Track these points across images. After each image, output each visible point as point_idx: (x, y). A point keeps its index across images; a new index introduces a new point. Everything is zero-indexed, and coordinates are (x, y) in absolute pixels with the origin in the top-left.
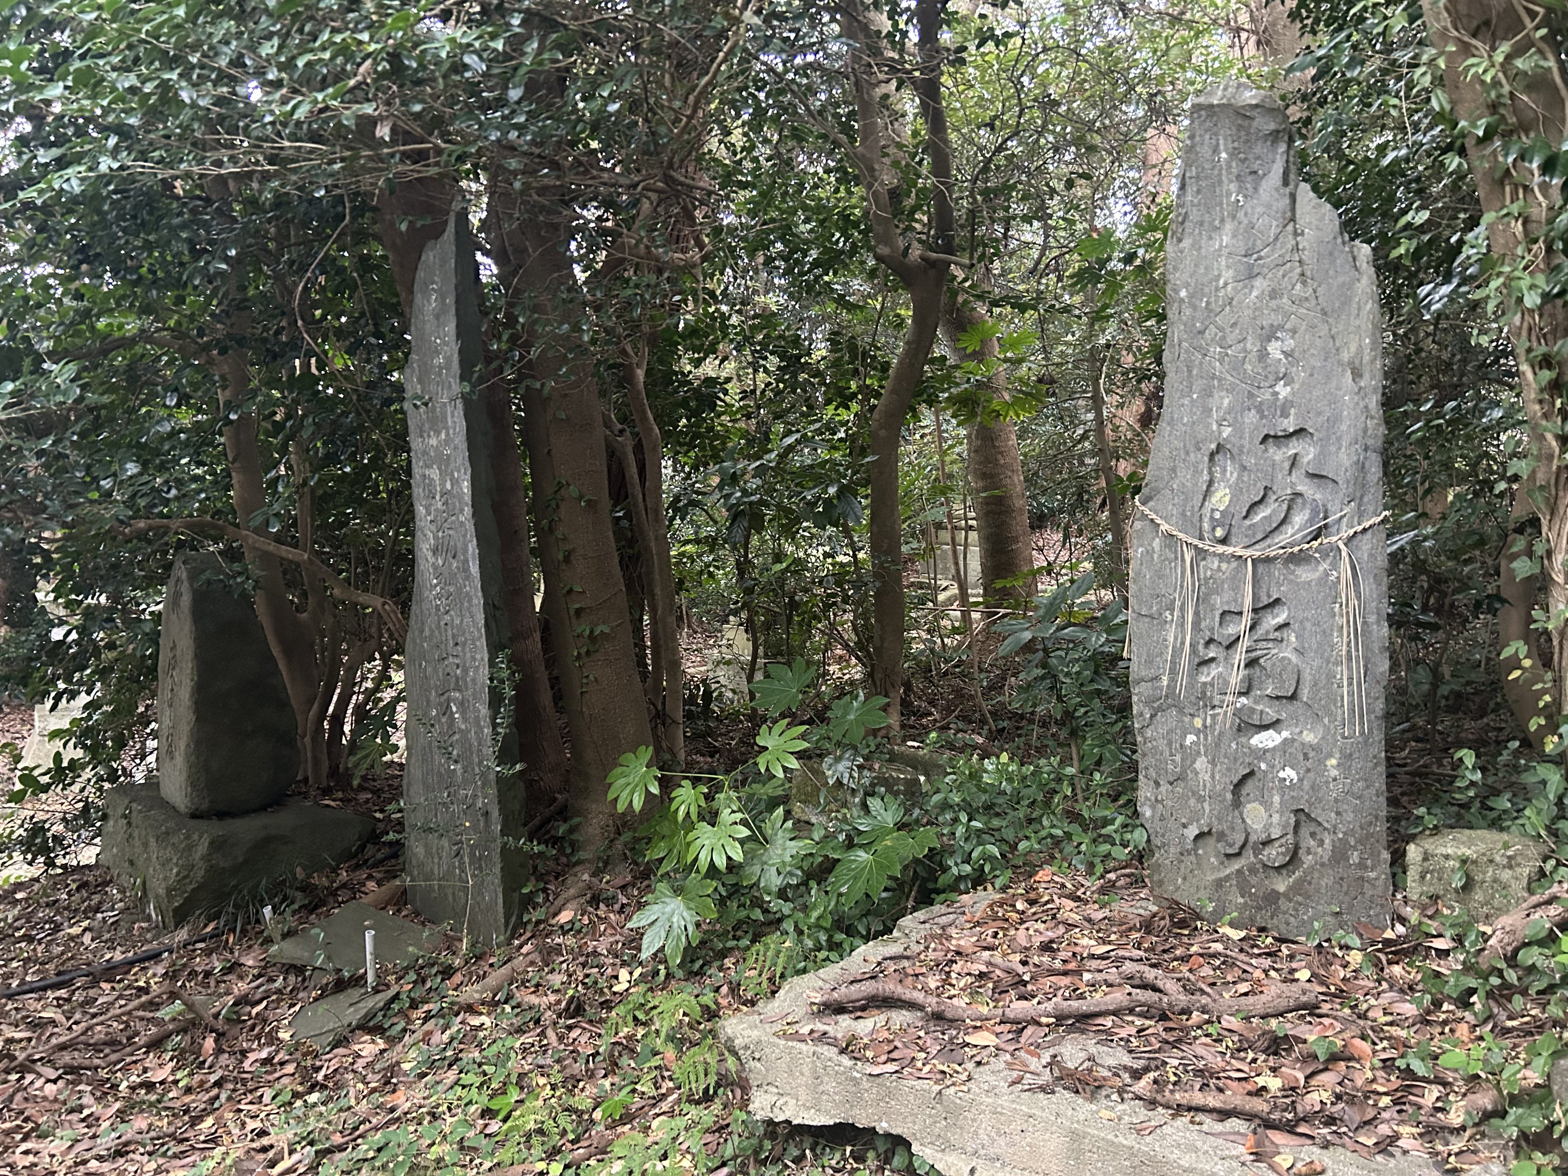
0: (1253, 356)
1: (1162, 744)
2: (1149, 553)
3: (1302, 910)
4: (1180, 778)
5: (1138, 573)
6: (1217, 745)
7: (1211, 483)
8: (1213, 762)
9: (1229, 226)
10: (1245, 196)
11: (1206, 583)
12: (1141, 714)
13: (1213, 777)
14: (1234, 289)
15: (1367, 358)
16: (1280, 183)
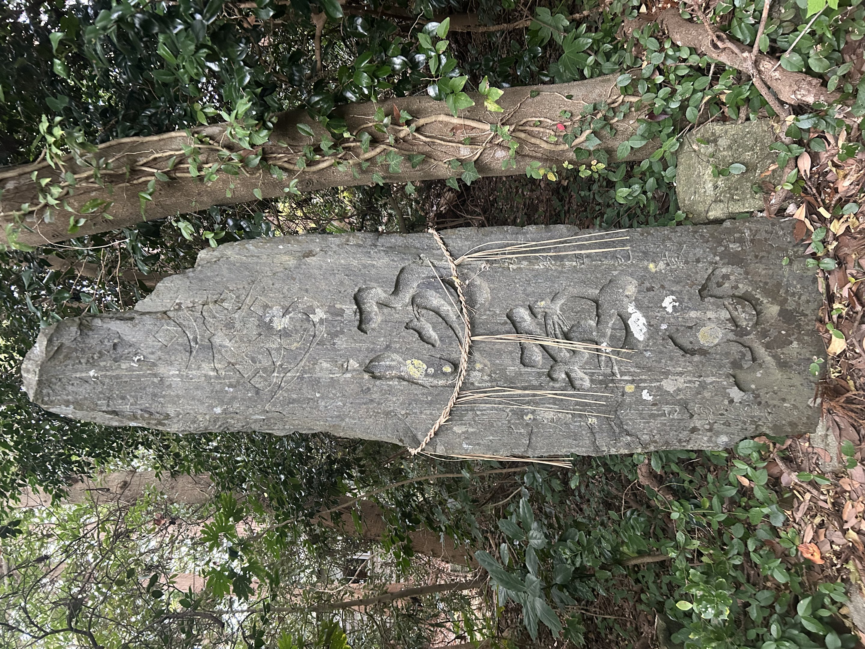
0: (284, 342)
1: (655, 424)
2: (467, 436)
3: (791, 290)
4: (685, 405)
5: (488, 448)
6: (650, 369)
7: (401, 378)
8: (666, 374)
9: (162, 370)
10: (136, 355)
11: (495, 380)
12: (628, 445)
13: (681, 374)
14: (220, 362)
15: (296, 247)
16: (129, 324)
